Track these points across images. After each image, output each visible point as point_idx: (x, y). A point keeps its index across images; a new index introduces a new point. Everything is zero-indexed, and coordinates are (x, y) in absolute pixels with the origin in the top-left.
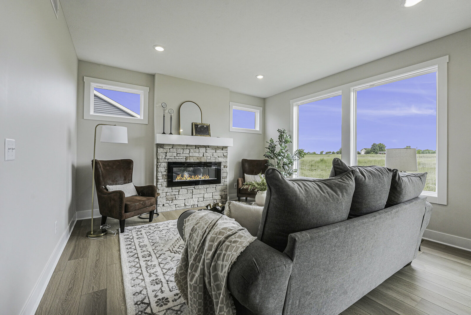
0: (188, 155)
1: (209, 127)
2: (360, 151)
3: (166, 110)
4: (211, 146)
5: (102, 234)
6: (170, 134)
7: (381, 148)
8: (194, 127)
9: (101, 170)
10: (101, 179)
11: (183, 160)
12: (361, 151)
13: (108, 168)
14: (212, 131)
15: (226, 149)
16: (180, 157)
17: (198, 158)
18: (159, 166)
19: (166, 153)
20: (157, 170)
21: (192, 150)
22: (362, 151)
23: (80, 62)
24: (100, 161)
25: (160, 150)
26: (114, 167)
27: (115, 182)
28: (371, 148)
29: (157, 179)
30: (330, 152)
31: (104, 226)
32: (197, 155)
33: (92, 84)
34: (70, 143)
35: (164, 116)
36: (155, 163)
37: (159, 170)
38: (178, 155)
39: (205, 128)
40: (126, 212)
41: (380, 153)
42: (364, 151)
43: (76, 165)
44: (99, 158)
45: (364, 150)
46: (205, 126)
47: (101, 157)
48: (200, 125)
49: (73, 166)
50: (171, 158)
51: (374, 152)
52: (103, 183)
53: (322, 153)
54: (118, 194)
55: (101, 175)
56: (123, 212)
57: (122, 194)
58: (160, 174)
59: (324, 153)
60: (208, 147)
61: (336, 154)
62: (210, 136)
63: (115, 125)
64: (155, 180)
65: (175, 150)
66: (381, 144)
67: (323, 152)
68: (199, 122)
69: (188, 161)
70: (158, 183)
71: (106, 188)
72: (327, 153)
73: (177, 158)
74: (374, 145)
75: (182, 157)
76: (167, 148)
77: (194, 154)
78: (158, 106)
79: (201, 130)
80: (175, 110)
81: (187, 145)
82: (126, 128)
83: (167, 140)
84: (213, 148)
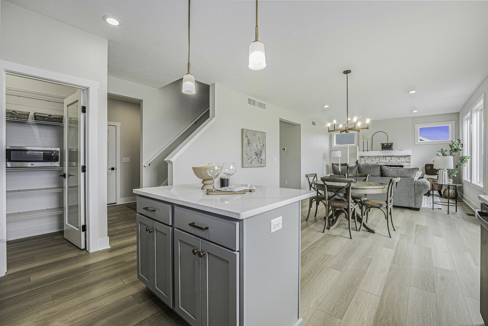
0: (378, 161)
1: (392, 145)
8: (382, 146)
14: (394, 147)
15: (408, 157)
16: (373, 163)
17: (385, 163)
19: (365, 161)
21: (381, 159)
25: (362, 159)
32: (384, 161)
33: (335, 133)
35: (363, 142)
38: (372, 161)
39: (390, 146)
46: (389, 144)
48: (386, 144)
50: (368, 163)
60: (393, 156)
62: (393, 150)
63: (336, 151)
65: (370, 159)
68: (385, 142)
69: (378, 164)
73: (371, 163)
76: (365, 158)
77: (382, 160)
78: (361, 137)
79: (387, 147)
80: (370, 138)
81: (378, 156)
82: (341, 151)
83: (366, 154)
84: (396, 157)
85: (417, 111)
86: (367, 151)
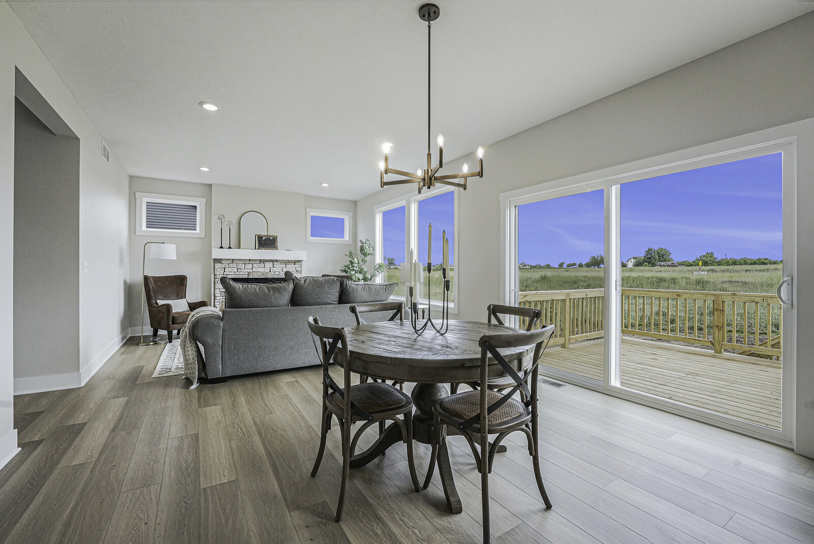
0: (251, 271)
1: (277, 239)
2: (625, 262)
3: (224, 222)
4: (279, 260)
5: (152, 343)
6: (229, 248)
7: (663, 257)
8: (257, 240)
9: (152, 285)
10: (152, 294)
11: (246, 276)
12: (627, 261)
13: (160, 283)
14: (279, 243)
15: (300, 263)
16: (241, 273)
17: (263, 274)
18: (216, 282)
19: (225, 268)
20: (214, 287)
21: (255, 265)
22: (630, 261)
23: (131, 177)
24: (151, 277)
25: (218, 265)
26: (166, 283)
27: (166, 297)
28: (645, 257)
29: (215, 296)
30: (574, 264)
31: (154, 338)
32: (262, 270)
33: (143, 198)
34: (121, 260)
35: (221, 229)
36: (213, 279)
37: (216, 287)
38: (239, 270)
39: (271, 240)
40: (173, 323)
41: (661, 266)
42: (632, 262)
43: (128, 282)
44: (150, 274)
45: (633, 260)
46: (271, 238)
47: (152, 273)
48: (264, 237)
49: (125, 282)
50: (230, 273)
51: (649, 263)
52: (154, 298)
53: (561, 265)
54: (166, 307)
55: (152, 290)
56: (171, 323)
57: (169, 307)
58: (217, 291)
59: (565, 266)
60: (277, 261)
61: (584, 267)
62: (277, 249)
63: (163, 243)
64: (213, 297)
65: (235, 265)
66: (661, 249)
67: (563, 263)
68: (263, 233)
69: (251, 277)
70: (216, 301)
71: (156, 302)
72: (568, 266)
73: (238, 273)
74: (649, 251)
75: (243, 273)
76: (225, 263)
77: (259, 269)
78: (215, 218)
79: (266, 242)
80: (235, 222)
81: (250, 260)
82: (175, 245)
83: (225, 254)
84: (282, 262)
85: (328, 185)
86: (230, 248)
